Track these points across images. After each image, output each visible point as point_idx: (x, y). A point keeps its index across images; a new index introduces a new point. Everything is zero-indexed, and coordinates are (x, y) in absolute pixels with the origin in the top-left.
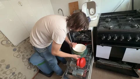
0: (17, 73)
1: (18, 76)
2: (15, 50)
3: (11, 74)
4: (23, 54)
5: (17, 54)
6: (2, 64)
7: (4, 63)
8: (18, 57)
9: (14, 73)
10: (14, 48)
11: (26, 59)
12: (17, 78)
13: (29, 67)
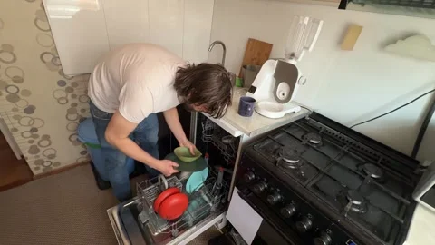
0: (40, 133)
1: (40, 141)
2: (61, 83)
3: (29, 129)
4: (76, 101)
5: (64, 95)
6: (21, 97)
7: (25, 98)
8: (62, 102)
9: (34, 130)
10: (62, 78)
11: (76, 115)
12: (35, 143)
13: (74, 138)
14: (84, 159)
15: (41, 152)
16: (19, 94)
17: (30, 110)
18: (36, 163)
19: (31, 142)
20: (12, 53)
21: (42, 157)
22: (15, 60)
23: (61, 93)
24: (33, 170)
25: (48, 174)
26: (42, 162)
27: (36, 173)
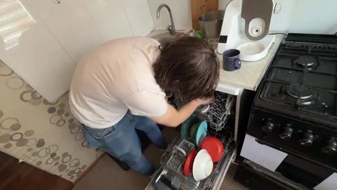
0: (59, 154)
1: (63, 159)
2: (51, 110)
3: (49, 157)
4: (71, 117)
5: (58, 118)
6: (28, 138)
7: (31, 137)
8: (60, 124)
9: (53, 155)
11: (77, 127)
12: (61, 163)
13: (85, 144)
14: (100, 153)
15: (68, 167)
16: (24, 137)
17: (41, 144)
18: (69, 175)
19: (56, 164)
21: (71, 169)
23: (56, 118)
24: (70, 180)
25: (82, 177)
26: (73, 172)
27: (73, 181)
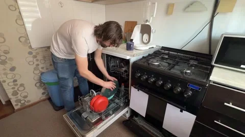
0: (19, 83)
1: (19, 87)
2: (30, 53)
3: (12, 80)
4: (38, 63)
5: (31, 59)
6: (8, 62)
7: (10, 62)
8: (30, 63)
9: (15, 81)
10: (31, 50)
11: (38, 71)
12: (16, 89)
13: (38, 85)
14: (44, 97)
15: (19, 95)
16: (7, 60)
17: (13, 69)
18: (16, 101)
19: (13, 88)
20: (4, 38)
21: (20, 98)
22: (5, 41)
23: (30, 58)
24: (14, 106)
25: (24, 108)
26: (20, 101)
27: (16, 108)
